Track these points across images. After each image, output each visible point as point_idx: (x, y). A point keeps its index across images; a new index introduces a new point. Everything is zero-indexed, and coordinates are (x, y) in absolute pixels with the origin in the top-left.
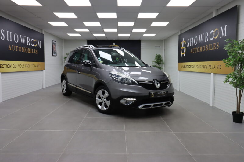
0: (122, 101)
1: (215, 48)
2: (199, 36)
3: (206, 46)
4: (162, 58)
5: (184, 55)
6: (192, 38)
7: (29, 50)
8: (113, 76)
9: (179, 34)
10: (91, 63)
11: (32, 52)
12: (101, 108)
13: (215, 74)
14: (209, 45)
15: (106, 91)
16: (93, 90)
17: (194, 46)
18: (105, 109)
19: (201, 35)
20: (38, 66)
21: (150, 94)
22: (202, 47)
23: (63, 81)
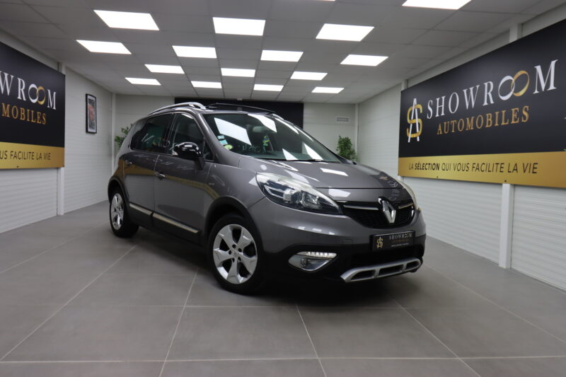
0: (295, 261)
1: (516, 120)
2: (465, 91)
3: (487, 115)
4: (352, 148)
5: (418, 140)
6: (443, 98)
7: (23, 114)
8: (267, 188)
9: (403, 89)
10: (197, 148)
11: (30, 119)
12: (229, 277)
13: (514, 186)
14: (497, 113)
15: (244, 230)
16: (203, 226)
17: (448, 116)
18: (241, 280)
19: (471, 89)
20: (48, 156)
21: (373, 239)
22: (473, 118)
23: (115, 197)
